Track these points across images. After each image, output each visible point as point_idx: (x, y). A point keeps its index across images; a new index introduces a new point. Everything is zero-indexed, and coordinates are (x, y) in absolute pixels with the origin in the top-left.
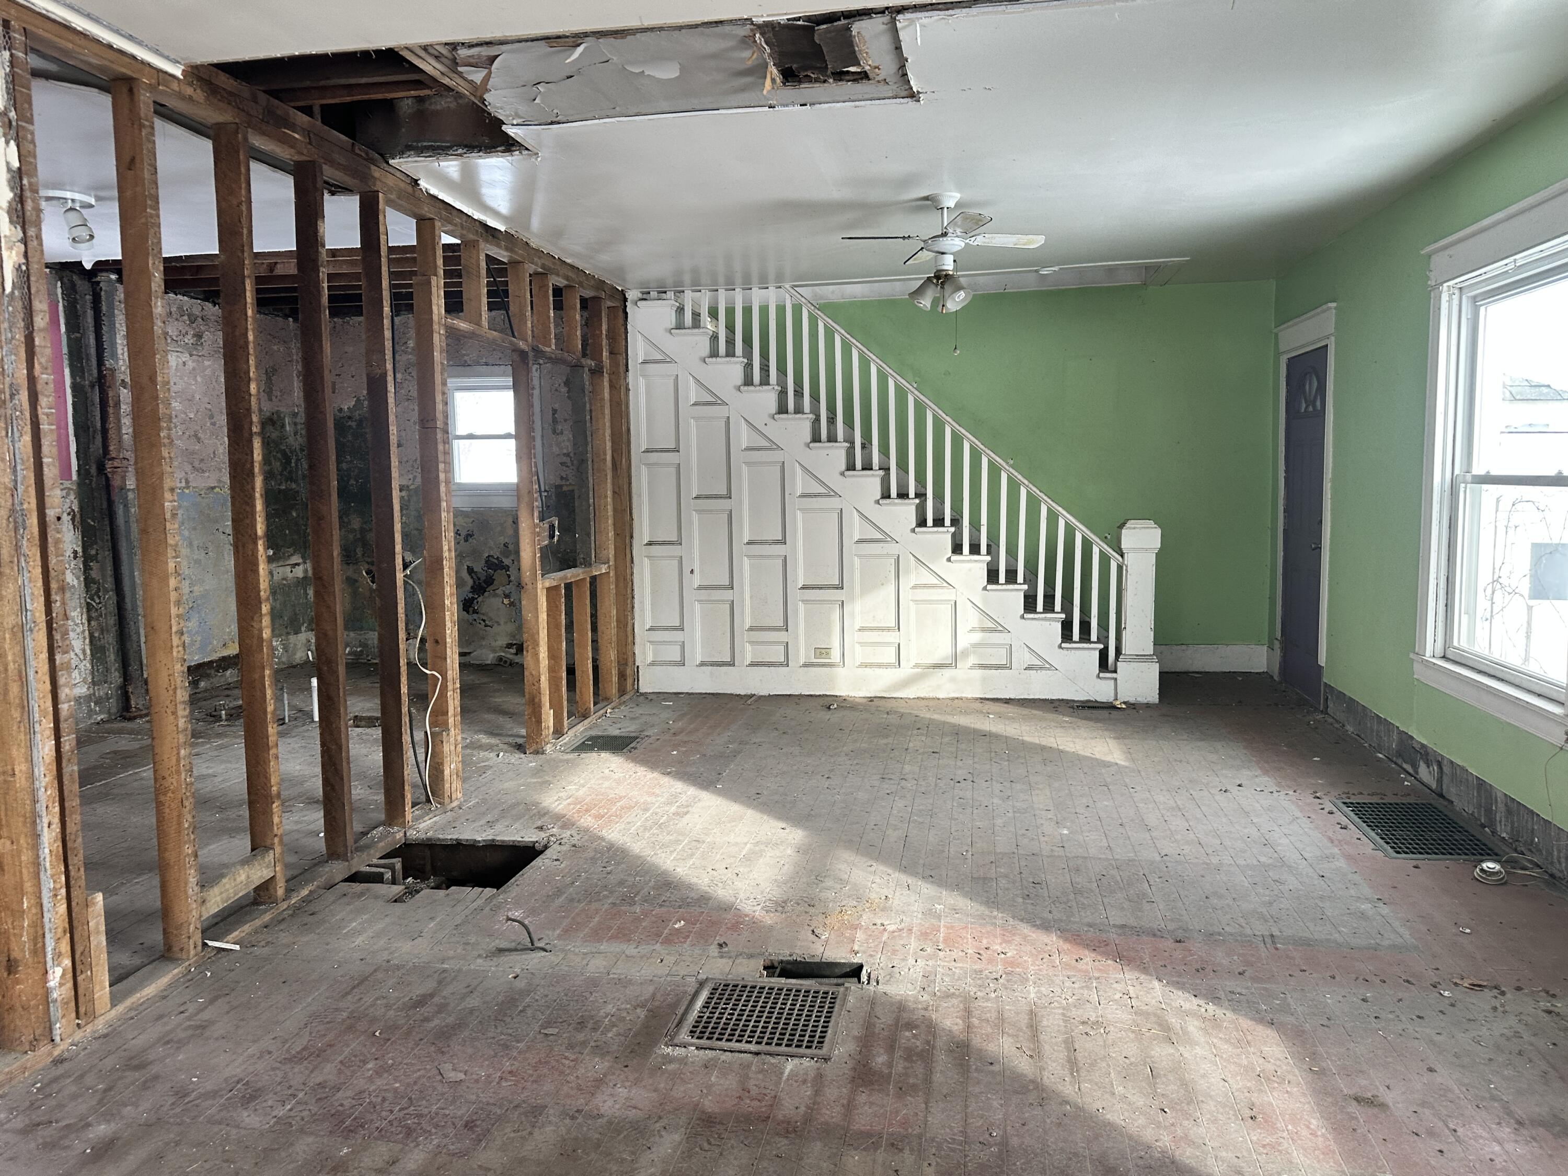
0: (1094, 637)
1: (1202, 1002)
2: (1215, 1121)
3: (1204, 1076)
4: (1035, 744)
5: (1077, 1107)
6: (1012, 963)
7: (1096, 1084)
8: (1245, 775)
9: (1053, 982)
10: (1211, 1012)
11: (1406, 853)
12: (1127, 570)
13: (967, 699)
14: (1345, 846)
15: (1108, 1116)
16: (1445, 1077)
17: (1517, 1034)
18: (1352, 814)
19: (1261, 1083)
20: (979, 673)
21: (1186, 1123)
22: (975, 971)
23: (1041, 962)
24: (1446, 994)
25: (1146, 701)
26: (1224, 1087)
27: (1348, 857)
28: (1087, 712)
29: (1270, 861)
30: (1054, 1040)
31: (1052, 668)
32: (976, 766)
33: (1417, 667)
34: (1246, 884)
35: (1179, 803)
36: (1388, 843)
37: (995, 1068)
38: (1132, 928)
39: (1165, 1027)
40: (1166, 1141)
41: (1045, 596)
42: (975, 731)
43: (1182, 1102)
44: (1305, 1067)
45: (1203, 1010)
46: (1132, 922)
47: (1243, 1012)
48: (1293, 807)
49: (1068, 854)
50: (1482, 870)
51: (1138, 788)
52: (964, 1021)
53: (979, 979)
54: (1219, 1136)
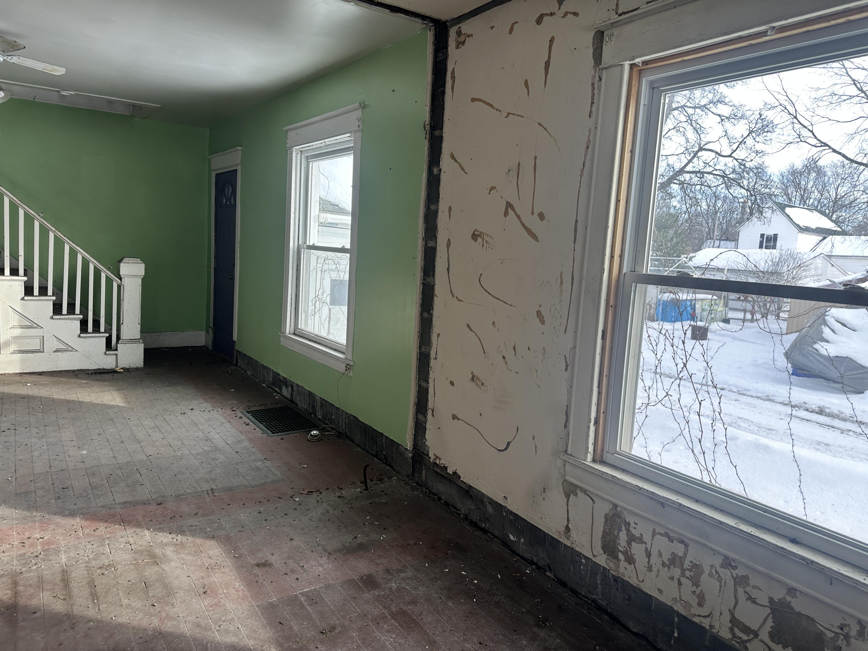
0: (102, 329)
1: (174, 536)
2: (184, 601)
3: (177, 578)
4: (62, 399)
5: (98, 621)
6: (49, 543)
7: (110, 603)
8: (194, 404)
9: (78, 548)
10: (179, 540)
11: (277, 433)
12: (123, 288)
13: (9, 374)
14: (248, 434)
15: (119, 620)
16: (298, 541)
17: (327, 511)
18: (251, 417)
19: (209, 572)
20: (18, 356)
21: (167, 608)
22: (20, 555)
23: (69, 538)
24: (297, 499)
25: (136, 367)
26: (189, 580)
27: (250, 440)
28: (98, 376)
29: (210, 449)
30: (80, 585)
31: (73, 350)
32: (17, 419)
33: (282, 339)
34: (197, 464)
35: (157, 424)
36: (269, 429)
37: (38, 615)
38: (130, 502)
39: (152, 556)
40: (155, 622)
41: (68, 304)
42: (16, 395)
43: (164, 597)
44: (232, 556)
45: (175, 540)
46: (130, 499)
47: (198, 535)
48: (221, 418)
49: (87, 466)
50: (311, 435)
51: (132, 418)
52: (12, 591)
53: (23, 559)
54: (187, 609)
